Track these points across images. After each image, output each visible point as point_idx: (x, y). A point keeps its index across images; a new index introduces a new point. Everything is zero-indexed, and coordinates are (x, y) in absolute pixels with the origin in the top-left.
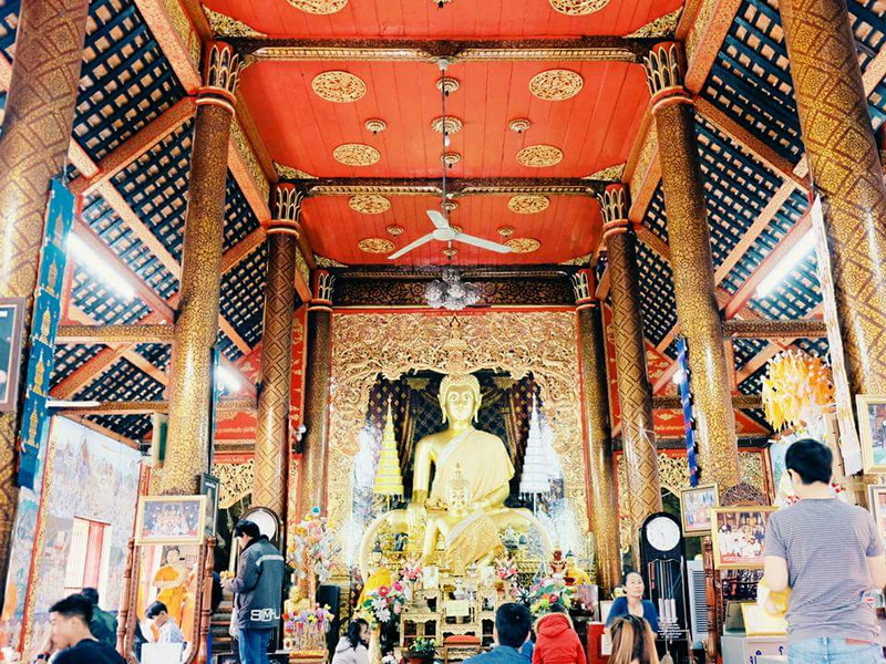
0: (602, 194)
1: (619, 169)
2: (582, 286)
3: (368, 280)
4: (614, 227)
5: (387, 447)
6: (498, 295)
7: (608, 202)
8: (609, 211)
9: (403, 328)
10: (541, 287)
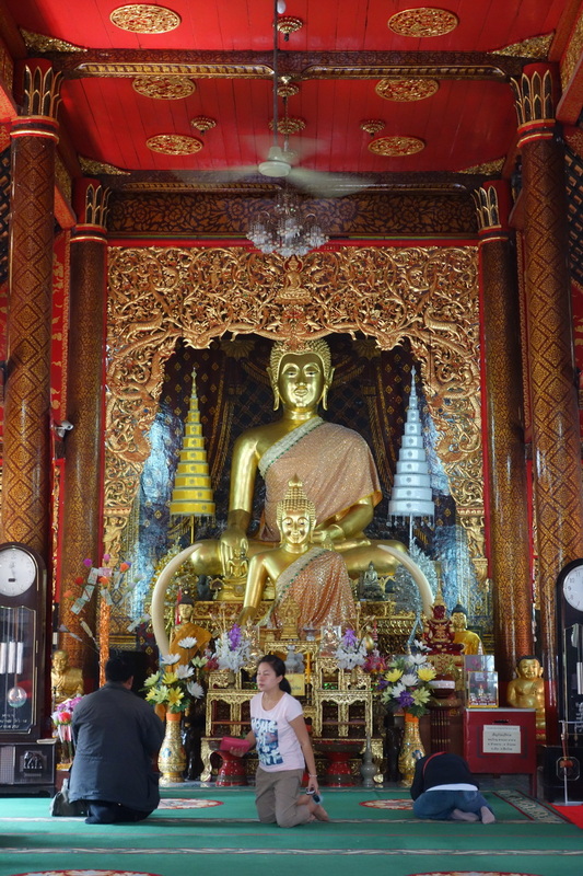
0: (518, 78)
1: (545, 41)
2: (488, 209)
3: (160, 195)
4: (533, 132)
5: (190, 445)
6: (359, 220)
7: (526, 92)
8: (527, 105)
9: (214, 269)
10: (426, 208)
